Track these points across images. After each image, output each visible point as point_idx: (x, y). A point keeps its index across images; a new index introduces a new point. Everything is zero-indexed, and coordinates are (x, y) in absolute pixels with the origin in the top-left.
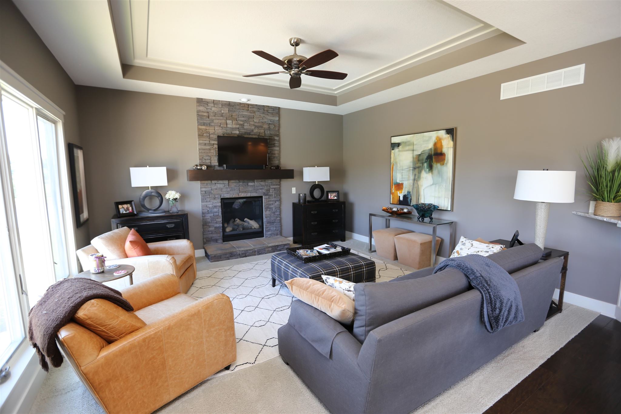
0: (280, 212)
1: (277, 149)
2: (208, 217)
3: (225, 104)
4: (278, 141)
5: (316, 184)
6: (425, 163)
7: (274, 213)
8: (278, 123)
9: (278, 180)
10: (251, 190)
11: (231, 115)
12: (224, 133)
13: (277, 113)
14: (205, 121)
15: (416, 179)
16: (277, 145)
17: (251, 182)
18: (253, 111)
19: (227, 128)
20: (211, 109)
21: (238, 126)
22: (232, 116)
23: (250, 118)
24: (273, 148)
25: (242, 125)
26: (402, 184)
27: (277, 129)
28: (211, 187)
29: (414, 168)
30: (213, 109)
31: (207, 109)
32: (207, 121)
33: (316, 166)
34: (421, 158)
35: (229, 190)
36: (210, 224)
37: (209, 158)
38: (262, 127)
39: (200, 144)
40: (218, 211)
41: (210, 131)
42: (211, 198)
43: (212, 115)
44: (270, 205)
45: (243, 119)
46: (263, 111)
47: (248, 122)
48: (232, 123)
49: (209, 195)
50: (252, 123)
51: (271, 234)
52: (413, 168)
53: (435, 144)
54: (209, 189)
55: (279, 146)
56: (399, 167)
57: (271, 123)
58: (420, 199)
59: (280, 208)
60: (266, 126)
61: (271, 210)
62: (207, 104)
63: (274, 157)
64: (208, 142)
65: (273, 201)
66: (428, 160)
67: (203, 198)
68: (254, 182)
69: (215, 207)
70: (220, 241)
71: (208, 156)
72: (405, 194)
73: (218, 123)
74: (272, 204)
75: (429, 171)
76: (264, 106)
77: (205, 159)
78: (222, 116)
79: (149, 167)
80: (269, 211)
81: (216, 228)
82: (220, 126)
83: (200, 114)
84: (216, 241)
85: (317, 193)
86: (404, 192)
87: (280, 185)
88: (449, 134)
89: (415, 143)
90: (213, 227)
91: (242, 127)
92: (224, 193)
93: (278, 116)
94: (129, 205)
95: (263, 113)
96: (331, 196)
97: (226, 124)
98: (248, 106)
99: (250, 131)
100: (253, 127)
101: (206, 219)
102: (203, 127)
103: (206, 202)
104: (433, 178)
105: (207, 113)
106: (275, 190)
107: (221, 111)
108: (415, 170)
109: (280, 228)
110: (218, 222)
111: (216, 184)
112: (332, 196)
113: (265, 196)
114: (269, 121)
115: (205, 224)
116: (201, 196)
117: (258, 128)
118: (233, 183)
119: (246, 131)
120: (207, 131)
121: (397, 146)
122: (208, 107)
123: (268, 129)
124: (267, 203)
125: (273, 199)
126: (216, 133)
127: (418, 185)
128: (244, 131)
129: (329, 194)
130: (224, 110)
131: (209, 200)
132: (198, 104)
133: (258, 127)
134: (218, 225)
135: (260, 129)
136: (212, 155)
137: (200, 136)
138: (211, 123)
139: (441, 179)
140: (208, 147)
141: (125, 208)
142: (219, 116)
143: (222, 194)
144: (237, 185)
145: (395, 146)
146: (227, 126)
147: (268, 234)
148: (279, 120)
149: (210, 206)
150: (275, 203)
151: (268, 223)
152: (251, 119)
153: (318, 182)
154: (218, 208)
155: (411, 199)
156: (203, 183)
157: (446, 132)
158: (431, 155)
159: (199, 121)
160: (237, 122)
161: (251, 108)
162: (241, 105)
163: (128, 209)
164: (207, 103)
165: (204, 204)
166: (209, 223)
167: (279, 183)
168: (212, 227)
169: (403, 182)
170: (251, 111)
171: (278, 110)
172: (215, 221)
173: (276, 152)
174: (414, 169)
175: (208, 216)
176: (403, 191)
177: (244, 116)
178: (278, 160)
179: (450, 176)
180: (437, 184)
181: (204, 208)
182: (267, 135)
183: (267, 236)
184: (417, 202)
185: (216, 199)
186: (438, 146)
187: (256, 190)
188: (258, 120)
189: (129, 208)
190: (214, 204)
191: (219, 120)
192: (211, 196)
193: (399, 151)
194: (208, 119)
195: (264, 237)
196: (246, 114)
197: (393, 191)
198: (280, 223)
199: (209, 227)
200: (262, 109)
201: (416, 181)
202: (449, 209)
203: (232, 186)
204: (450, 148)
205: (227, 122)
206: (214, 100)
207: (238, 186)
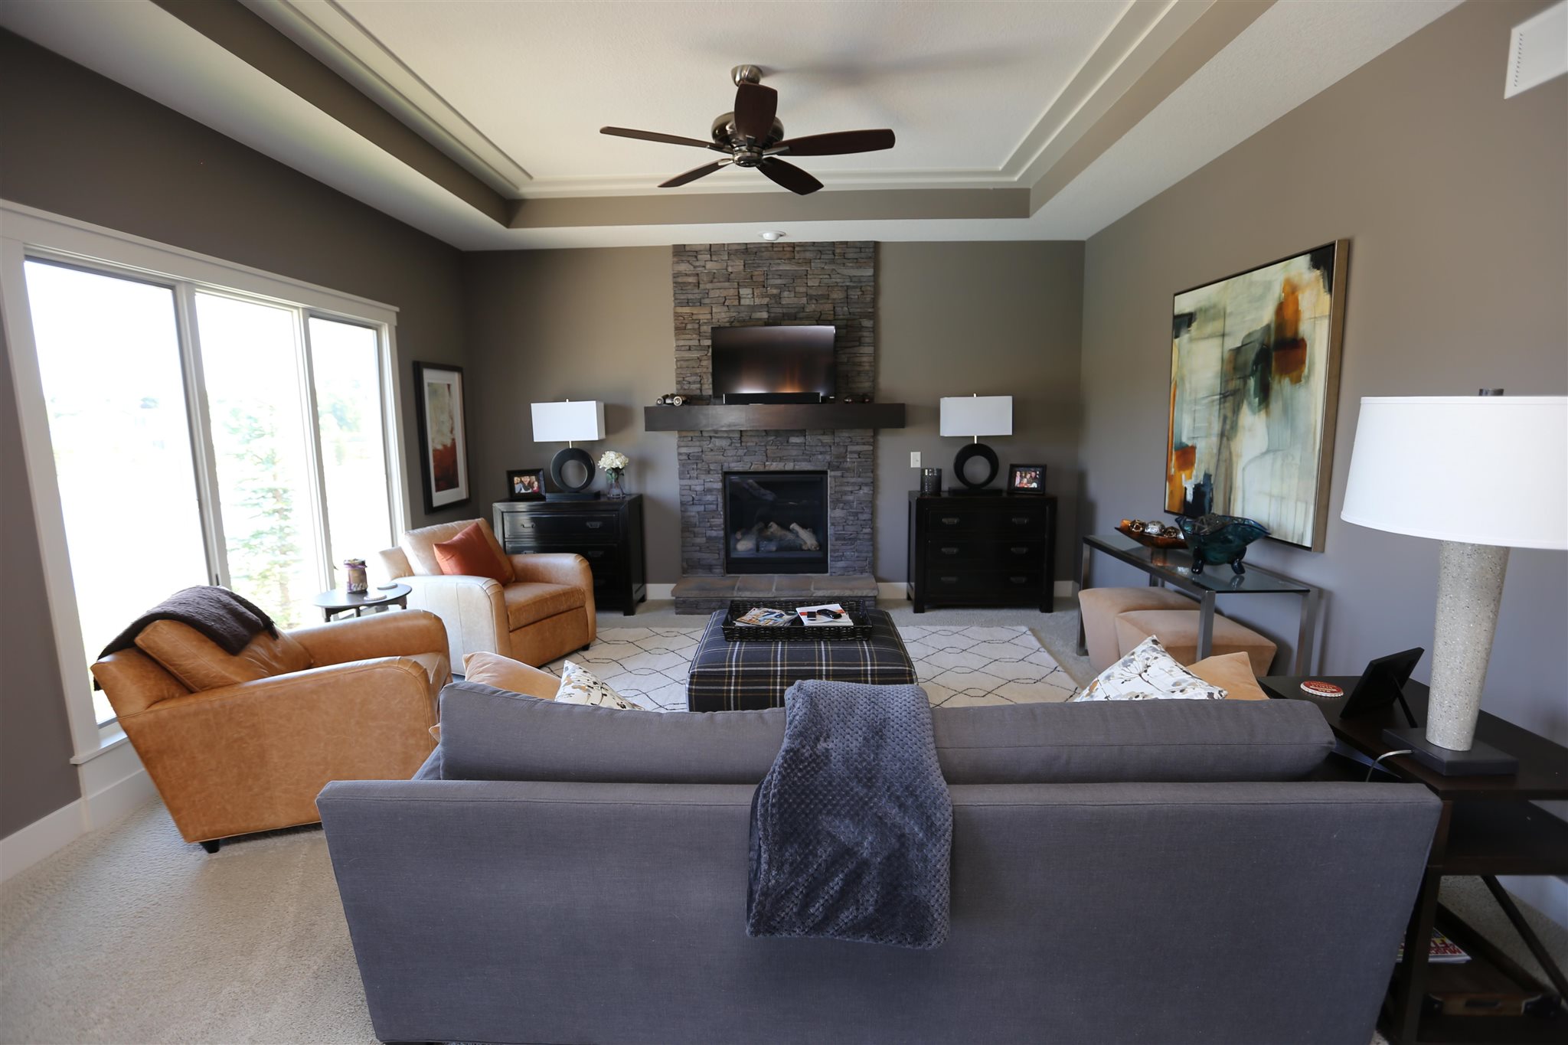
0: (873, 513)
1: (869, 350)
2: (693, 514)
3: (736, 250)
4: (871, 330)
5: (974, 444)
6: (1251, 378)
7: (856, 514)
8: (872, 284)
9: (870, 433)
10: (796, 456)
11: (749, 276)
12: (732, 320)
13: (870, 258)
14: (690, 296)
15: (1228, 433)
16: (867, 340)
17: (797, 436)
18: (805, 259)
19: (740, 307)
20: (704, 267)
21: (765, 301)
22: (752, 278)
23: (795, 277)
24: (856, 350)
25: (778, 298)
26: (1193, 448)
27: (869, 298)
28: (700, 446)
29: (1224, 396)
30: (709, 265)
31: (695, 267)
32: (695, 295)
33: (975, 395)
34: (1241, 359)
35: (741, 452)
36: (696, 530)
37: (698, 379)
38: (827, 297)
39: (679, 348)
40: (716, 500)
41: (701, 317)
42: (700, 470)
43: (705, 279)
44: (845, 493)
45: (779, 282)
46: (832, 256)
47: (790, 289)
48: (753, 294)
49: (697, 464)
50: (803, 289)
51: (845, 568)
52: (1220, 394)
53: (1280, 309)
54: (697, 450)
55: (876, 344)
56: (1188, 391)
57: (852, 284)
58: (1234, 500)
59: (872, 505)
60: (837, 295)
61: (848, 507)
62: (696, 257)
63: (859, 373)
64: (696, 343)
65: (854, 484)
66: (1259, 367)
67: (682, 469)
68: (805, 436)
69: (709, 491)
70: (717, 571)
71: (696, 374)
72: (1198, 481)
73: (719, 297)
74: (852, 492)
75: (1260, 403)
76: (833, 242)
77: (689, 383)
78: (729, 279)
79: (569, 401)
80: (843, 509)
81: (709, 539)
82: (724, 302)
83: (680, 280)
84: (709, 568)
85: (978, 469)
86: (1197, 476)
87: (874, 444)
88: (1318, 269)
89: (1228, 310)
90: (702, 537)
91: (776, 302)
92: (731, 459)
93: (872, 264)
94: (533, 478)
95: (833, 261)
96: (1021, 480)
97: (737, 297)
98: (791, 249)
99: (796, 310)
100: (805, 298)
101: (690, 517)
102: (687, 310)
103: (690, 478)
104: (1268, 427)
105: (696, 278)
106: (859, 457)
107: (727, 269)
108: (1225, 402)
109: (870, 555)
110: (716, 526)
111: (713, 439)
112: (1025, 481)
113: (833, 470)
114: (846, 280)
115: (687, 528)
116: (680, 465)
117: (816, 300)
118: (751, 436)
119: (785, 311)
120: (694, 317)
121: (1187, 324)
122: (697, 264)
123: (842, 301)
124: (838, 489)
125: (853, 480)
126: (713, 320)
127: (1230, 453)
128: (780, 310)
129: (1018, 473)
130: (732, 266)
131: (695, 475)
132: (676, 259)
133: (817, 298)
134: (714, 533)
135: (821, 304)
136: (705, 373)
137: (680, 330)
138: (704, 298)
139: (1289, 431)
140: (695, 354)
141: (526, 483)
142: (721, 280)
143: (725, 462)
144: (761, 442)
145: (1184, 322)
146: (739, 302)
147: (837, 566)
148: (876, 276)
149: (699, 488)
150: (860, 489)
151: (836, 540)
152: (799, 280)
153: (978, 437)
154: (714, 493)
155: (1211, 500)
156: (684, 437)
157: (1312, 260)
158: (1268, 346)
159: (678, 296)
160: (765, 290)
161: (798, 252)
162: (775, 249)
163: (531, 485)
164: (695, 254)
165: (686, 482)
166: (695, 527)
167: (872, 440)
168: (700, 536)
169: (1195, 441)
170: (800, 261)
171: (872, 250)
172: (709, 524)
173: (865, 359)
174: (1222, 400)
175: (693, 511)
176: (1194, 472)
177: (780, 275)
178: (871, 379)
179: (1316, 421)
180: (1279, 450)
181: (684, 492)
182: (841, 317)
183: (834, 570)
184: (1224, 510)
185: (712, 472)
186: (1289, 312)
187: (807, 455)
188: (818, 281)
189: (533, 483)
190: (708, 485)
191: (721, 291)
192: (699, 466)
193: (1191, 340)
194: (696, 291)
195: (828, 574)
196: (787, 268)
197: (1173, 470)
198: (871, 543)
199: (695, 537)
200: (828, 252)
201: (1225, 439)
202: (1307, 543)
203: (749, 444)
204: (1321, 317)
205: (741, 293)
206: (710, 245)
207: (763, 444)
